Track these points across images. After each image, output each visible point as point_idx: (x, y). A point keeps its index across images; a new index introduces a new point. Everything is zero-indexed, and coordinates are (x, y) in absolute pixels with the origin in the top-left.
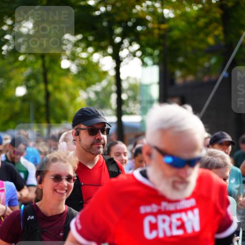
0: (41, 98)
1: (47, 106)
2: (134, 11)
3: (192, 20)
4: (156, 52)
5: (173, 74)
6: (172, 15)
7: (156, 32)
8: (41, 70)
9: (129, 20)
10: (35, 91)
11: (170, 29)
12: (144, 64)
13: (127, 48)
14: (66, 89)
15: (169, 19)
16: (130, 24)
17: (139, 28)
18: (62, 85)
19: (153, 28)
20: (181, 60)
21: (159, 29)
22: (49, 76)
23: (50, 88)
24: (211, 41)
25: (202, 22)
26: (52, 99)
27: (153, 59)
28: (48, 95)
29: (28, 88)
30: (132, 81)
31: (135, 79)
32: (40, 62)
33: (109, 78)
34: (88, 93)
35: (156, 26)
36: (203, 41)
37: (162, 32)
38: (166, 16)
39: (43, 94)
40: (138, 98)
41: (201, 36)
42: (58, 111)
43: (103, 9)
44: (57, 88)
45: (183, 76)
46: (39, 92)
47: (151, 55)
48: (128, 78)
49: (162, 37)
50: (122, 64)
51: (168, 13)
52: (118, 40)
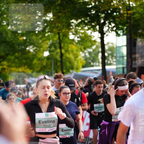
0: (58, 57)
1: (61, 61)
2: (112, 4)
4: (125, 28)
7: (125, 15)
8: (58, 41)
9: (109, 9)
10: (54, 53)
12: (118, 35)
13: (108, 26)
14: (72, 51)
15: (133, 7)
16: (109, 12)
17: (115, 14)
18: (70, 49)
20: (140, 31)
21: (127, 14)
22: (62, 45)
23: (63, 51)
26: (64, 58)
27: (123, 32)
28: (62, 55)
29: (50, 52)
31: (112, 44)
32: (57, 36)
33: (97, 44)
34: (85, 53)
35: (125, 12)
37: (129, 16)
39: (59, 54)
40: (115, 55)
42: (68, 64)
43: (93, 4)
44: (67, 51)
46: (57, 54)
47: (122, 29)
48: (108, 43)
49: (129, 18)
50: (105, 35)
51: (132, 4)
52: (102, 21)
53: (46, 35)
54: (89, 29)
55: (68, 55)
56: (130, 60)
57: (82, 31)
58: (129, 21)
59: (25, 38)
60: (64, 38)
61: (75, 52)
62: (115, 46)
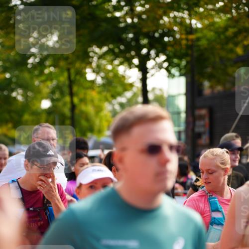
0: (67, 111)
1: (73, 118)
2: (161, 22)
3: (220, 30)
4: (184, 63)
5: (201, 85)
6: (199, 26)
7: (184, 42)
8: (67, 82)
9: (156, 31)
10: (60, 104)
11: (198, 39)
12: (171, 75)
13: (154, 59)
14: (92, 101)
15: (197, 30)
16: (157, 35)
17: (166, 39)
18: (88, 97)
19: (181, 39)
20: (209, 70)
21: (187, 39)
22: (75, 89)
23: (76, 100)
24: (239, 51)
25: (231, 31)
26: (77, 111)
27: (180, 70)
28: (73, 107)
29: (53, 100)
30: (158, 93)
31: (161, 90)
32: (66, 74)
33: (135, 89)
34: (113, 105)
35: (184, 37)
36: (232, 51)
37: (190, 43)
38: (194, 26)
39: (69, 106)
41: (231, 46)
42: (84, 123)
43: (129, 20)
44: (83, 101)
45: (211, 87)
46: (65, 104)
47: (178, 65)
48: (154, 89)
49: (190, 47)
50: (148, 75)
51: (196, 23)
52: (144, 51)
53: (47, 71)
54: (121, 63)
55: (83, 108)
56: (191, 119)
57: (109, 67)
58: (190, 52)
59: (8, 76)
60: (78, 77)
61: (96, 102)
62: (165, 95)
